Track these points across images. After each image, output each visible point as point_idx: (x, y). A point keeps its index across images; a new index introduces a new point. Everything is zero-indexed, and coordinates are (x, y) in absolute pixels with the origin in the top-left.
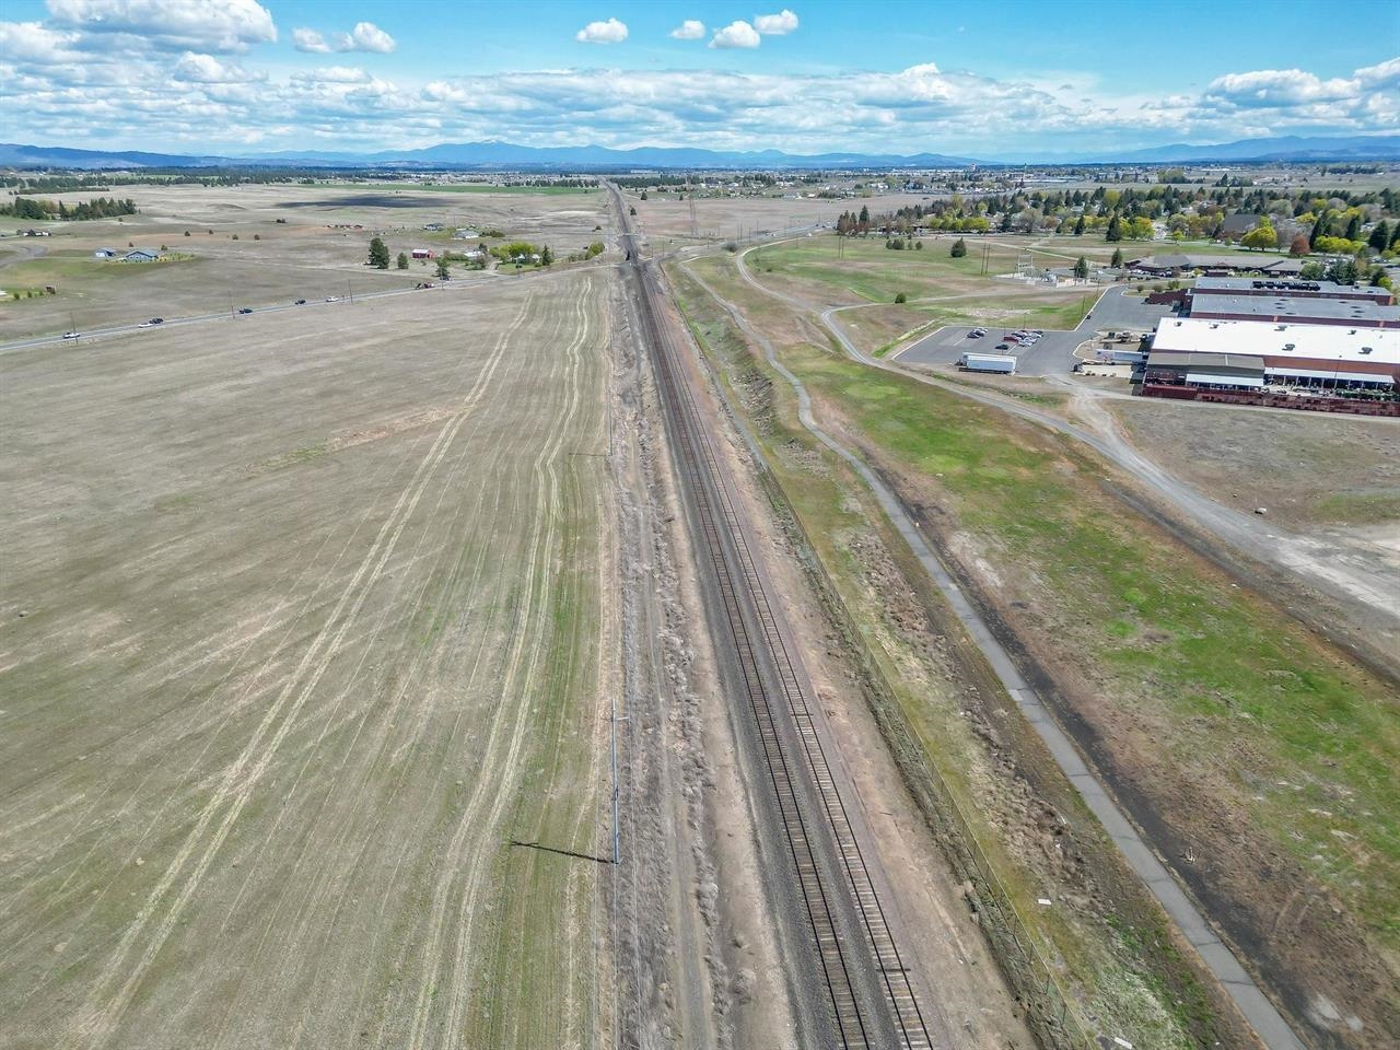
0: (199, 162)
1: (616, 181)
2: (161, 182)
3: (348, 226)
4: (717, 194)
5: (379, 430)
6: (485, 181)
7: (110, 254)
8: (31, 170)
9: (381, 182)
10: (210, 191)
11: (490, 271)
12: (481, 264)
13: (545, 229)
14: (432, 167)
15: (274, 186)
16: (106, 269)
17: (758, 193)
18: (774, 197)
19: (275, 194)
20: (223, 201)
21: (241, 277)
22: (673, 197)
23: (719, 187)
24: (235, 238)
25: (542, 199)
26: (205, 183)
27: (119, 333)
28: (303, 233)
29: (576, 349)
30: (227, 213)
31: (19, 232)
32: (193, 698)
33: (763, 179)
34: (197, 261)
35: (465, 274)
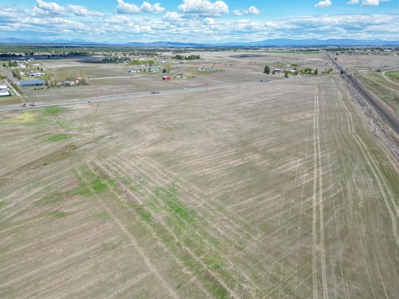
0: (205, 45)
1: (325, 49)
2: (201, 51)
3: (252, 62)
4: (363, 54)
5: (295, 118)
6: (283, 50)
7: (202, 68)
8: (171, 48)
9: (252, 50)
10: (212, 53)
11: (299, 76)
12: (296, 74)
13: (309, 64)
14: (264, 46)
15: (227, 52)
16: (202, 72)
17: (379, 54)
18: (385, 55)
19: (228, 54)
20: (217, 56)
21: (234, 75)
22: (346, 54)
23: (362, 51)
24: (226, 65)
25: (303, 55)
26: (211, 51)
27: (215, 88)
28: (241, 64)
29: (341, 100)
30: (219, 59)
31: (179, 63)
32: (291, 179)
33: (379, 49)
34: (221, 71)
35: (293, 76)
